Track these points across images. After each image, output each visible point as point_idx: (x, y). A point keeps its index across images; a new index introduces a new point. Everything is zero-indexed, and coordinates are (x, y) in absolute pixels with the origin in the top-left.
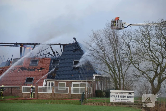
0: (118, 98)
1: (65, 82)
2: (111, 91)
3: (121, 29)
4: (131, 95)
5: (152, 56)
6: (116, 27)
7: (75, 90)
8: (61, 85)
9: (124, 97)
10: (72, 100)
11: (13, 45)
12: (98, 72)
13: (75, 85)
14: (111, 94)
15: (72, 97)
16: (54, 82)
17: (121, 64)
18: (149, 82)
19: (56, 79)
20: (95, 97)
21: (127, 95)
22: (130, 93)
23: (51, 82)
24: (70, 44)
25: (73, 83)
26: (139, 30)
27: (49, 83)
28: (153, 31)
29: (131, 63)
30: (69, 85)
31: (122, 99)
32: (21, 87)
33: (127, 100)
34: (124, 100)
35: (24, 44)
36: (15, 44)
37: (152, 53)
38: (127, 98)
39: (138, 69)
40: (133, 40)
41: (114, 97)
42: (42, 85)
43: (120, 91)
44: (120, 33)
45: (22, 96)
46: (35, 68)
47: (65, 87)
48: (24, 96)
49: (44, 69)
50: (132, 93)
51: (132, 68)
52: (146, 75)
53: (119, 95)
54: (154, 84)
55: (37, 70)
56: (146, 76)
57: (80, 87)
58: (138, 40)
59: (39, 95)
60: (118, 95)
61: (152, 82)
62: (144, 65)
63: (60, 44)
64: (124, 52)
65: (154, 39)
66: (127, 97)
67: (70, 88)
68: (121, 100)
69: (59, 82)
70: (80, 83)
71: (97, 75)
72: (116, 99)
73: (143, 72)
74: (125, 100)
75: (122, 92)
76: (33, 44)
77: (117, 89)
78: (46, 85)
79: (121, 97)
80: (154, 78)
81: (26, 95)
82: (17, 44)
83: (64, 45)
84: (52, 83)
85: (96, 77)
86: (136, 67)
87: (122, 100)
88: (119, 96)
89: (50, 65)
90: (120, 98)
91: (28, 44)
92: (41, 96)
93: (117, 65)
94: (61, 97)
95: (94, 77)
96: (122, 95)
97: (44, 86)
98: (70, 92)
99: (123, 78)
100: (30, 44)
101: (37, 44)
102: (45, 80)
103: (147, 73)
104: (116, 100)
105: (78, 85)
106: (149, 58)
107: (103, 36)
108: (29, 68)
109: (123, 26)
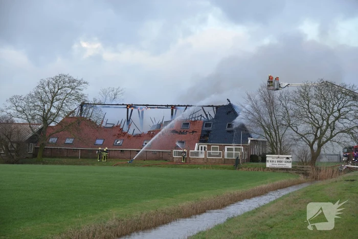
0: (274, 163)
1: (218, 146)
2: (267, 156)
3: (277, 89)
4: (289, 160)
5: (312, 118)
6: (272, 87)
7: (229, 155)
8: (214, 149)
9: (281, 162)
10: (225, 165)
11: (164, 107)
12: (253, 135)
13: (228, 149)
14: (267, 159)
15: (225, 161)
16: (206, 146)
17: (278, 127)
18: (308, 146)
19: (209, 142)
20: (250, 161)
21: (285, 160)
22: (288, 158)
23: (203, 146)
24: (223, 106)
25: (226, 147)
26: (297, 90)
27: (202, 147)
28: (313, 92)
29: (289, 126)
30: (222, 149)
32: (172, 151)
33: (284, 165)
35: (175, 106)
36: (165, 106)
37: (311, 115)
38: (284, 163)
39: (297, 132)
40: (291, 102)
41: (270, 162)
42: (194, 150)
43: (277, 156)
44: (277, 94)
45: (173, 160)
46: (186, 131)
47: (218, 151)
48: (175, 160)
49: (196, 132)
51: (290, 131)
52: (305, 138)
53: (276, 160)
54: (314, 149)
55: (189, 133)
56: (305, 140)
57: (234, 152)
58: (296, 101)
59: (191, 159)
60: (274, 160)
61: (311, 146)
62: (303, 128)
63: (212, 106)
64: (281, 114)
65: (313, 100)
67: (223, 153)
68: (278, 165)
69: (212, 146)
70: (234, 147)
71: (252, 139)
73: (301, 135)
74: (282, 166)
75: (278, 157)
76: (185, 106)
77: (273, 153)
78: (198, 150)
80: (314, 142)
81: (177, 159)
82: (168, 106)
83: (217, 107)
84: (205, 147)
85: (251, 140)
86: (294, 130)
89: (203, 128)
90: (276, 163)
91: (179, 106)
92: (193, 161)
93: (274, 128)
94: (214, 161)
95: (249, 141)
96: (279, 160)
97: (196, 150)
98: (223, 156)
99: (280, 142)
100: (182, 106)
101: (188, 106)
102: (196, 144)
103: (306, 136)
104: (273, 165)
105: (231, 149)
106: (307, 120)
107: (257, 97)
108: (180, 131)
109: (280, 87)
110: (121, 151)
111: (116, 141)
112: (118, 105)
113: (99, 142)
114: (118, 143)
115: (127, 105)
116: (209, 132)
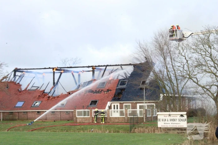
0: (166, 122)
1: (130, 104)
2: (158, 113)
3: (181, 40)
4: (183, 118)
6: (174, 38)
9: (174, 120)
13: (141, 107)
14: (159, 117)
15: (129, 120)
16: (119, 104)
19: (121, 101)
21: (178, 117)
22: (182, 116)
23: (116, 104)
25: (138, 105)
27: (114, 106)
30: (134, 107)
31: (172, 123)
32: (75, 111)
33: (178, 124)
34: (174, 125)
35: (96, 66)
38: (178, 122)
39: (197, 84)
41: (162, 121)
42: (105, 108)
43: (168, 113)
45: (77, 121)
46: (102, 90)
48: (78, 121)
49: (110, 90)
50: (183, 115)
55: (104, 92)
60: (166, 118)
63: (130, 64)
66: (178, 120)
68: (171, 125)
69: (124, 104)
70: (146, 105)
72: (164, 123)
73: (203, 87)
74: (176, 125)
75: (170, 115)
76: (104, 66)
78: (110, 108)
79: (170, 120)
81: (81, 120)
82: (89, 67)
83: (135, 66)
84: (117, 106)
86: (194, 82)
87: (173, 125)
88: (169, 120)
89: (117, 86)
90: (169, 122)
91: (99, 66)
95: (161, 97)
96: (172, 118)
97: (107, 109)
101: (108, 66)
102: (109, 104)
104: (165, 125)
108: (96, 90)
109: (183, 37)
110: (38, 112)
111: (35, 102)
112: (45, 68)
113: (20, 104)
114: (36, 104)
115: (53, 69)
116: (122, 90)
